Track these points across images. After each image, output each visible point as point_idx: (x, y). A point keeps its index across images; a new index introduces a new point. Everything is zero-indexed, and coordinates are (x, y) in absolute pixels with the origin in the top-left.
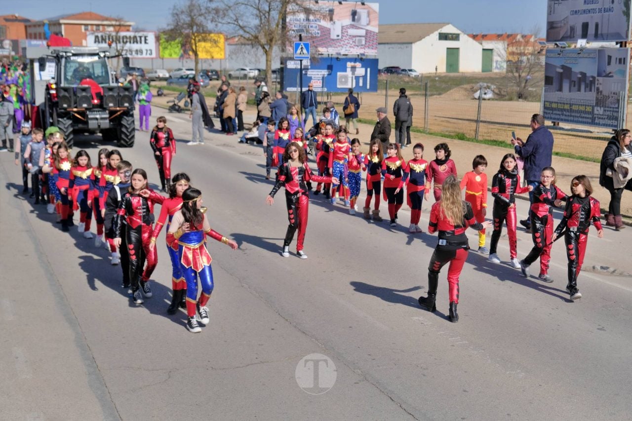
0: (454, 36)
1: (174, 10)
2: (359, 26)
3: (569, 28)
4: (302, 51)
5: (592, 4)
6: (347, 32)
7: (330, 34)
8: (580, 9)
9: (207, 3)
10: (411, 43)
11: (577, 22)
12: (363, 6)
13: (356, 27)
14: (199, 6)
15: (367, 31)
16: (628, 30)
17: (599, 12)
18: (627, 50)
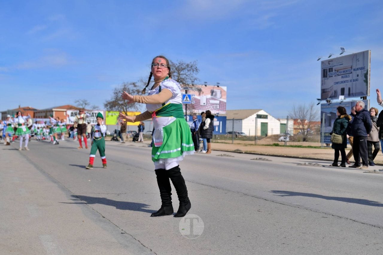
0: (265, 116)
1: (115, 90)
2: (216, 99)
3: (334, 91)
4: (187, 99)
5: (346, 77)
6: (209, 102)
7: (200, 102)
8: (339, 81)
9: (133, 87)
10: (242, 120)
11: (338, 88)
12: (218, 88)
13: (214, 99)
14: (129, 89)
15: (220, 101)
16: (367, 90)
17: (350, 82)
18: (367, 101)
